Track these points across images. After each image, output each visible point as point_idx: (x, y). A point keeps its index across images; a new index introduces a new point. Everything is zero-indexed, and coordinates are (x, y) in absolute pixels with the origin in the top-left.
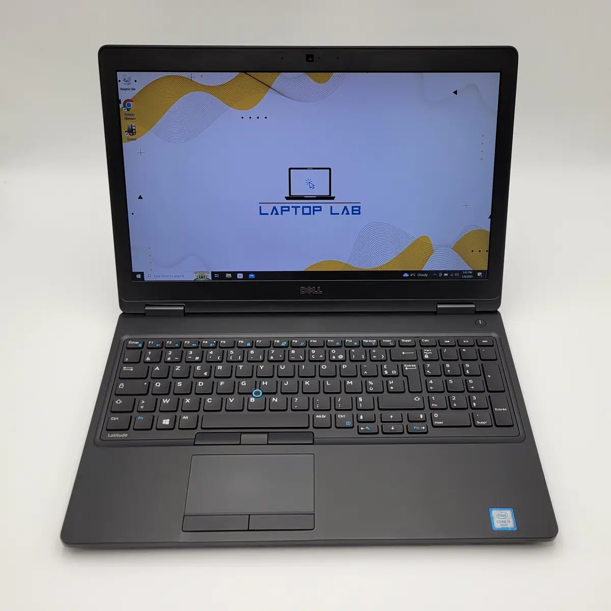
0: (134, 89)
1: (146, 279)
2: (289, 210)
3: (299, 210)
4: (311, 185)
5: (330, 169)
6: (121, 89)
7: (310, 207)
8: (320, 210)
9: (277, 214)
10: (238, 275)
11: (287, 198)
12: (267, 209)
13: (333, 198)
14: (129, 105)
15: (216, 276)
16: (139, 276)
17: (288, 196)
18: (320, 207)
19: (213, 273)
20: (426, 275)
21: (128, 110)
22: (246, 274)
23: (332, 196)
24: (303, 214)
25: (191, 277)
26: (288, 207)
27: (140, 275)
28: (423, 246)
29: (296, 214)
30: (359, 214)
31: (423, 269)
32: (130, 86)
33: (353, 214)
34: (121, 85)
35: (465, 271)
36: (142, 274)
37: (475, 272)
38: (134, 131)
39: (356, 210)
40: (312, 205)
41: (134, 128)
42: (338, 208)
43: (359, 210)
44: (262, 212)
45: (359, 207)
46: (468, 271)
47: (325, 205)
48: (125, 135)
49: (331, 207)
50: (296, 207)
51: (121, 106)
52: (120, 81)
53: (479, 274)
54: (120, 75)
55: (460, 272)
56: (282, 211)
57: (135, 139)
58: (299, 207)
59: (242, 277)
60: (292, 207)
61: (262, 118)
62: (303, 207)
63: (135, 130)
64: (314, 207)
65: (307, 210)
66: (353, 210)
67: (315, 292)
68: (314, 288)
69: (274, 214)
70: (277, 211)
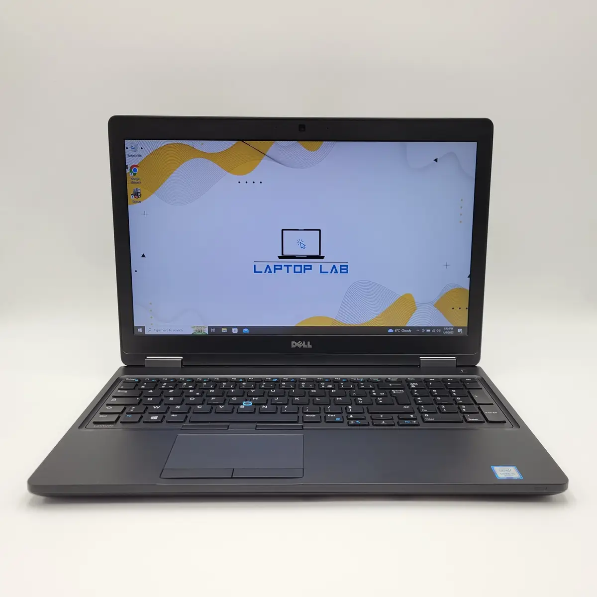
0: (140, 156)
1: (147, 333)
2: (281, 269)
3: (291, 269)
4: (302, 246)
5: (320, 230)
6: (129, 156)
7: (301, 266)
8: (311, 269)
9: (270, 272)
10: (233, 329)
11: (280, 257)
12: (261, 267)
13: (322, 258)
14: (135, 170)
15: (213, 330)
16: (140, 330)
17: (281, 255)
18: (311, 266)
19: (210, 328)
20: (410, 331)
21: (135, 175)
22: (240, 329)
23: (321, 255)
24: (295, 272)
25: (189, 331)
26: (281, 266)
28: (407, 303)
29: (288, 272)
30: (347, 272)
31: (407, 325)
32: (136, 153)
33: (341, 272)
34: (127, 152)
35: (446, 327)
36: (143, 328)
37: (456, 328)
38: (139, 194)
39: (344, 269)
40: (303, 264)
41: (139, 191)
42: (327, 267)
43: (346, 269)
44: (256, 271)
45: (347, 266)
46: (449, 327)
47: (315, 264)
48: (131, 198)
49: (321, 266)
50: (288, 266)
51: (128, 171)
52: (127, 148)
53: (460, 330)
54: (128, 143)
55: (442, 328)
56: (275, 269)
57: (140, 202)
58: (291, 266)
59: (236, 332)
60: (285, 266)
61: (257, 182)
62: (295, 266)
63: (140, 193)
64: (305, 266)
65: (298, 269)
66: (341, 269)
67: (305, 346)
68: (304, 342)
69: (267, 272)
70: (270, 270)
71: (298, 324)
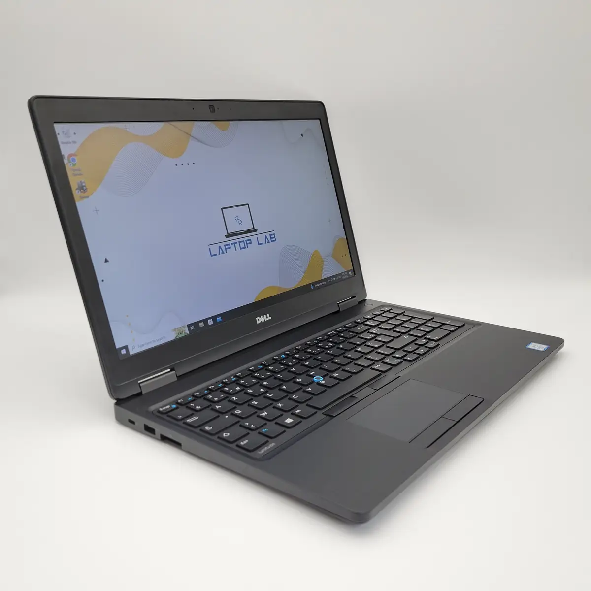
0: (75, 142)
1: (132, 352)
2: (230, 248)
3: (237, 245)
4: (240, 221)
5: (248, 205)
6: (63, 143)
7: (243, 241)
8: (251, 243)
9: (223, 253)
10: (209, 321)
11: (227, 236)
12: (215, 250)
13: (256, 230)
14: (74, 160)
15: (192, 328)
16: (124, 352)
17: (227, 234)
18: (250, 240)
19: (189, 326)
21: (74, 165)
22: (214, 318)
23: (255, 228)
24: (241, 249)
25: (171, 337)
26: (229, 245)
27: (124, 350)
28: (317, 258)
29: (236, 250)
30: (275, 241)
32: (71, 140)
33: (272, 241)
34: (61, 139)
36: (126, 347)
38: (85, 188)
39: (273, 238)
40: (244, 239)
41: (84, 184)
42: (262, 239)
43: (275, 238)
44: (212, 254)
45: (274, 234)
47: (252, 237)
48: (76, 194)
49: (257, 238)
50: (234, 244)
51: (66, 161)
52: (58, 134)
54: (58, 128)
56: (226, 249)
57: (87, 197)
58: (236, 243)
59: (212, 323)
60: (232, 244)
61: (191, 164)
62: (240, 242)
63: (85, 186)
64: (246, 241)
65: (242, 245)
66: (271, 238)
67: (267, 319)
68: (265, 315)
69: (221, 253)
70: (222, 250)
71: (256, 299)
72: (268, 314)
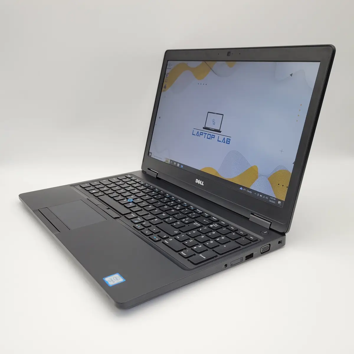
1: (152, 156)
2: (202, 135)
3: (206, 135)
4: (214, 123)
7: (210, 135)
8: (214, 138)
9: (198, 136)
10: (178, 164)
11: (204, 128)
13: (220, 132)
15: (171, 162)
16: (150, 154)
17: (204, 127)
18: (214, 136)
19: (171, 160)
20: (251, 192)
22: (181, 164)
23: (220, 130)
24: (207, 138)
26: (203, 133)
28: (253, 173)
29: (205, 137)
30: (229, 143)
31: (250, 188)
33: (227, 143)
35: (272, 197)
37: (277, 200)
39: (228, 142)
40: (212, 134)
42: (221, 139)
43: (229, 141)
44: (193, 134)
45: (230, 139)
46: (274, 198)
48: (163, 89)
49: (219, 137)
50: (206, 134)
53: (279, 202)
55: (269, 197)
56: (200, 134)
58: (207, 134)
59: (179, 166)
60: (204, 133)
62: (208, 134)
65: (209, 136)
66: (227, 141)
67: (201, 184)
68: (201, 181)
70: (198, 134)
71: (201, 169)
72: (203, 182)
